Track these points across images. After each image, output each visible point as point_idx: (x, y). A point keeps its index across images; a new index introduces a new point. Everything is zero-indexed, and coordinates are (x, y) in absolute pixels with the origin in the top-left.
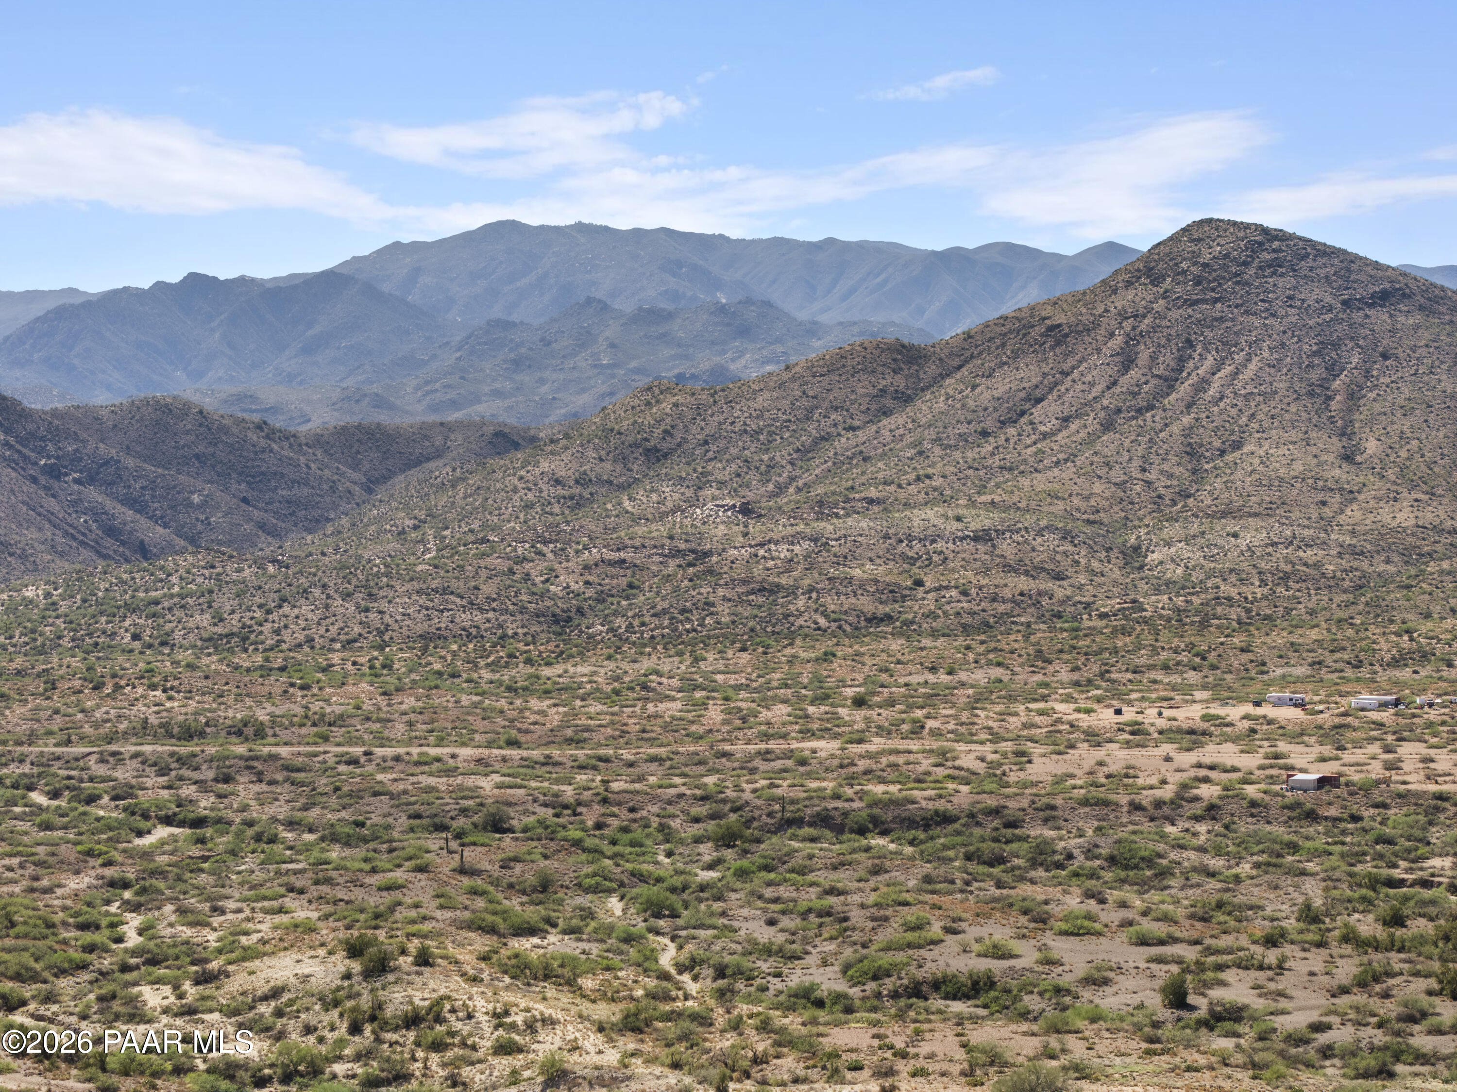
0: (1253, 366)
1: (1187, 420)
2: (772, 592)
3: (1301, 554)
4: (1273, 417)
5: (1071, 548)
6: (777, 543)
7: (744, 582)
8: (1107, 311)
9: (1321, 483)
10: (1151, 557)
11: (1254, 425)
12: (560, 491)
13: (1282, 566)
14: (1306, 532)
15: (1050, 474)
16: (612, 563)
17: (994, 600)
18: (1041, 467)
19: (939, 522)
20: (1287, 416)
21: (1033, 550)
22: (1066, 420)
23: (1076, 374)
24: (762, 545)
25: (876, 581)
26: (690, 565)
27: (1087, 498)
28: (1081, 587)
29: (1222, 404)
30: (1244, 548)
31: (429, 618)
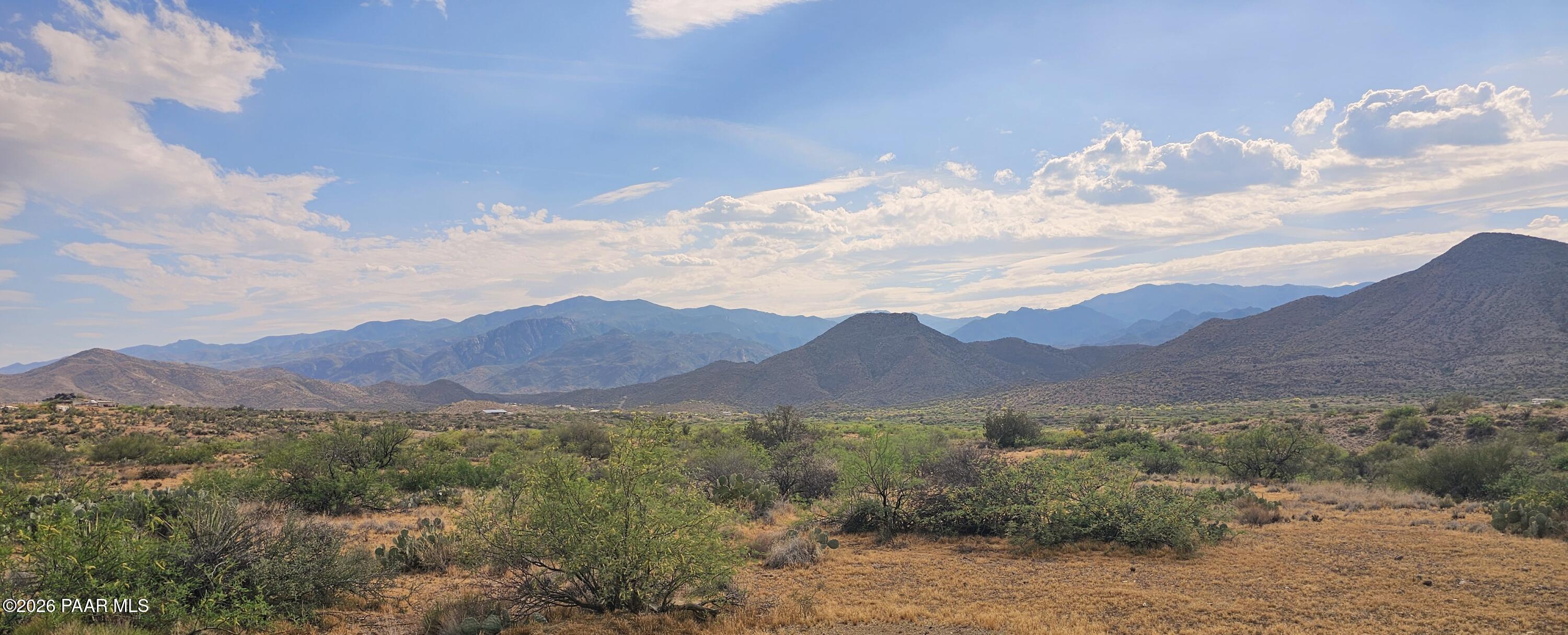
0: (1508, 294)
1: (1472, 318)
2: (1268, 386)
3: (1538, 367)
4: (1519, 314)
5: (1414, 368)
6: (1269, 369)
7: (1254, 383)
8: (1428, 275)
9: (1547, 341)
10: (1455, 372)
11: (1509, 318)
12: (1171, 360)
13: (1529, 372)
14: (1541, 359)
15: (1402, 342)
16: (1194, 378)
17: (1376, 387)
18: (1396, 339)
19: (1347, 359)
20: (1527, 314)
21: (1395, 369)
22: (1409, 322)
23: (1413, 303)
24: (1262, 370)
25: (1317, 381)
26: (1229, 378)
27: (1421, 350)
28: (1420, 382)
29: (1491, 311)
30: (1507, 366)
31: (1117, 396)
